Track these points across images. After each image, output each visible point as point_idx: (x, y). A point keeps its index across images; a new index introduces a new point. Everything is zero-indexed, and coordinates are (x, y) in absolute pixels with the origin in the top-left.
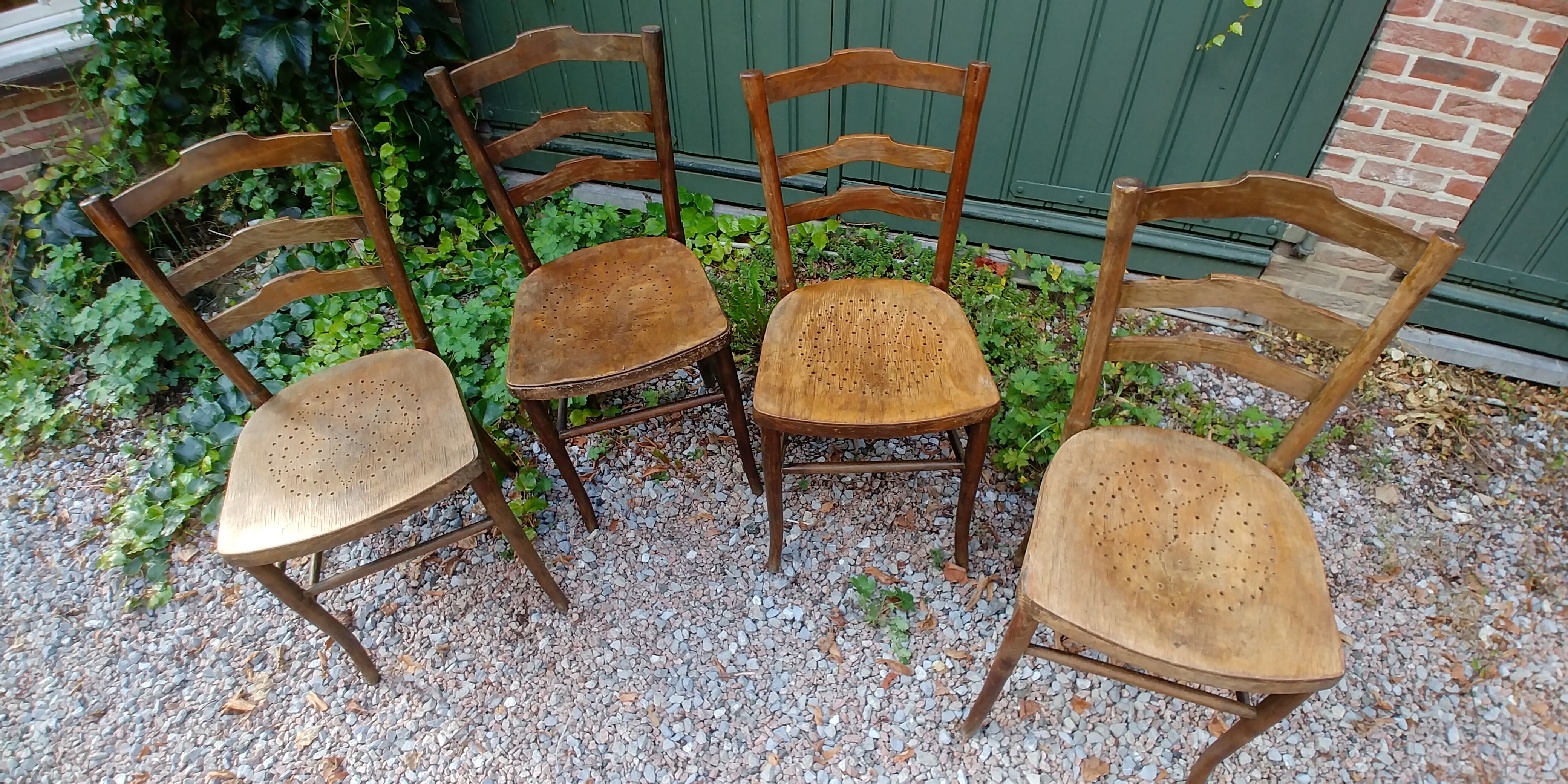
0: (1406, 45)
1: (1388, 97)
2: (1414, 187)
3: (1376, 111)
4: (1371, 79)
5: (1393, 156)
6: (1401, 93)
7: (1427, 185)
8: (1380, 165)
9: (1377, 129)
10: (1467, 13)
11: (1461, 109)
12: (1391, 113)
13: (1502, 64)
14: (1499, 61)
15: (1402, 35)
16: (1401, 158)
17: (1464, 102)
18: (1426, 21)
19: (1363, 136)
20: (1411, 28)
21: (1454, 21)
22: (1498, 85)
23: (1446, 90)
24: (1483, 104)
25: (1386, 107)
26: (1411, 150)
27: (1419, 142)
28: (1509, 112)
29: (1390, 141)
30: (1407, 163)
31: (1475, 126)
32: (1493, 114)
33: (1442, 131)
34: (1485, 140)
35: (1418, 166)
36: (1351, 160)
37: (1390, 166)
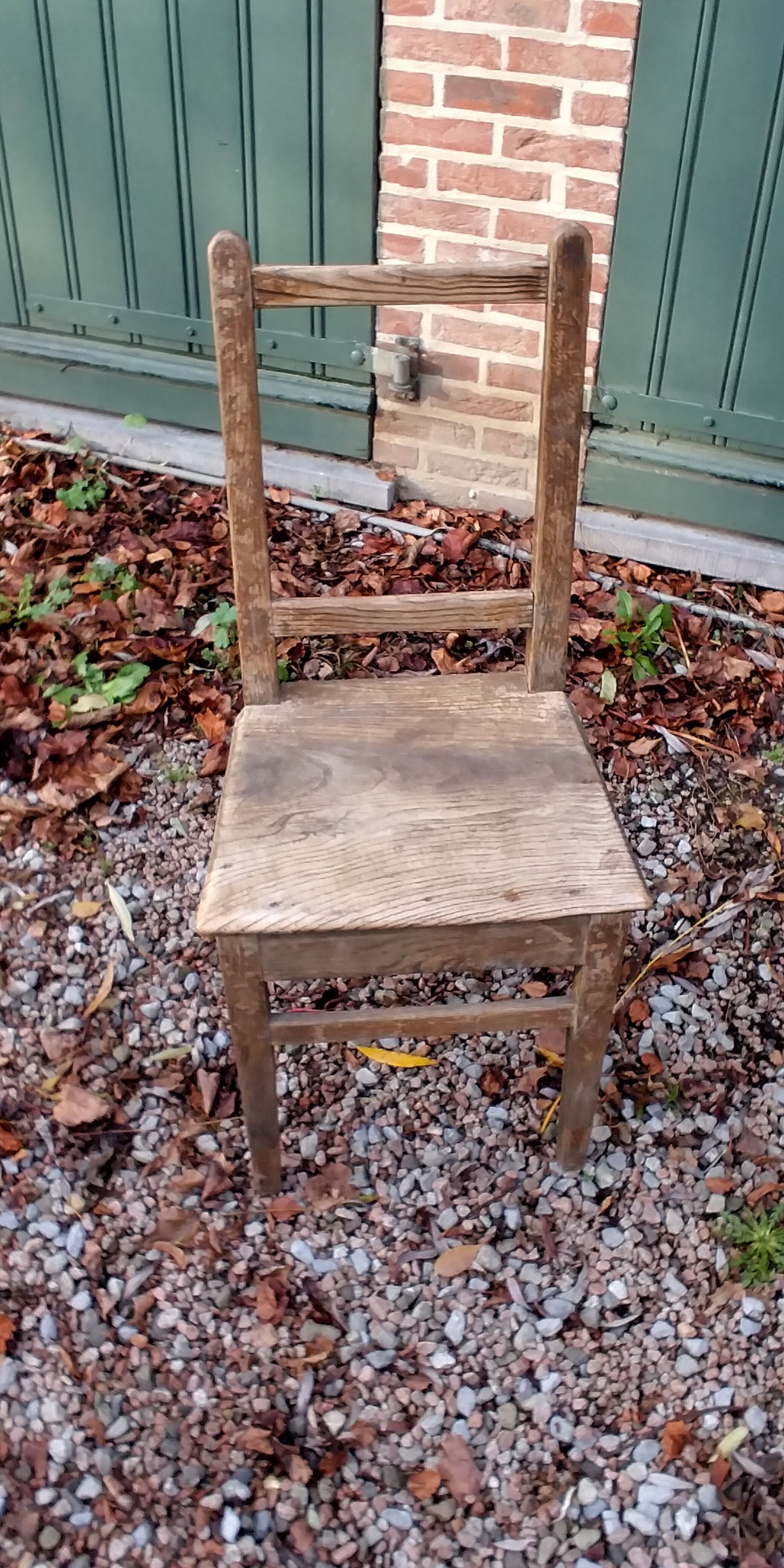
0: (422, 59)
1: (429, 140)
3: (420, 163)
4: (396, 115)
5: (468, 231)
6: (442, 133)
8: (455, 246)
9: (431, 191)
11: (529, 149)
12: (443, 165)
13: (558, 74)
14: (553, 69)
15: (413, 45)
16: (480, 233)
17: (530, 138)
18: (435, 21)
19: (419, 202)
20: (420, 33)
21: (470, 17)
22: (566, 105)
23: (501, 122)
24: (556, 137)
25: (433, 155)
26: (487, 218)
27: (494, 205)
28: (596, 147)
29: (454, 207)
30: (490, 240)
31: (559, 174)
32: (576, 153)
33: (520, 187)
34: (580, 195)
35: (505, 244)
36: (417, 242)
37: (469, 246)
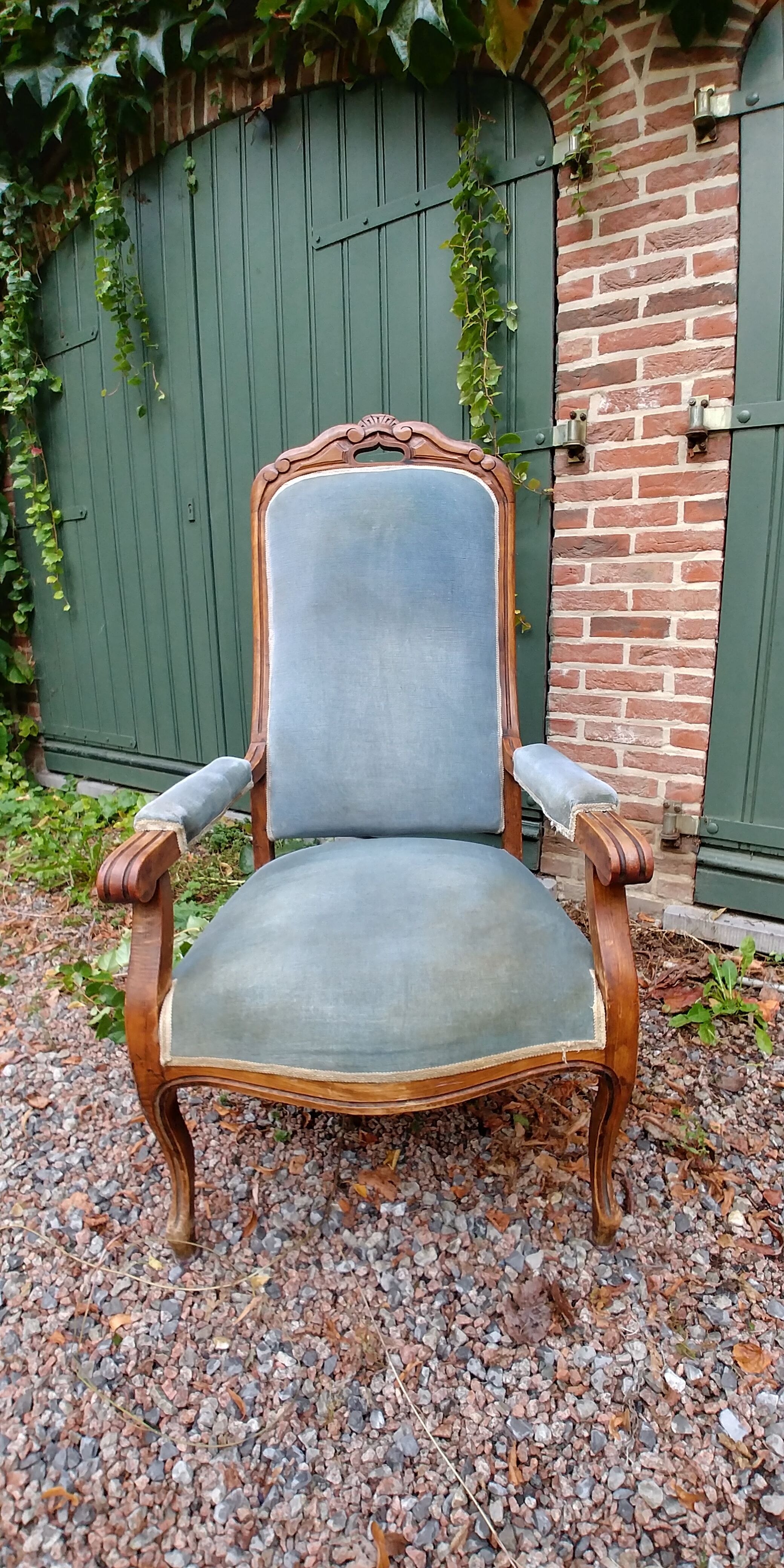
0: (576, 609)
1: (580, 658)
2: (638, 743)
3: (574, 673)
4: (559, 645)
5: (607, 714)
6: (588, 653)
7: (650, 740)
8: (598, 725)
9: (582, 690)
10: (616, 571)
11: (648, 658)
12: (588, 673)
13: (667, 609)
14: (663, 607)
15: (570, 601)
16: (614, 715)
17: (648, 652)
18: (584, 585)
19: (573, 697)
20: (573, 594)
21: (607, 580)
22: (673, 629)
23: (628, 643)
24: (666, 650)
25: (583, 668)
26: (620, 705)
27: (624, 697)
28: (696, 653)
29: (597, 700)
30: (622, 719)
31: (670, 673)
32: (681, 658)
33: (640, 683)
34: (685, 685)
35: (634, 721)
36: (572, 722)
37: (607, 724)
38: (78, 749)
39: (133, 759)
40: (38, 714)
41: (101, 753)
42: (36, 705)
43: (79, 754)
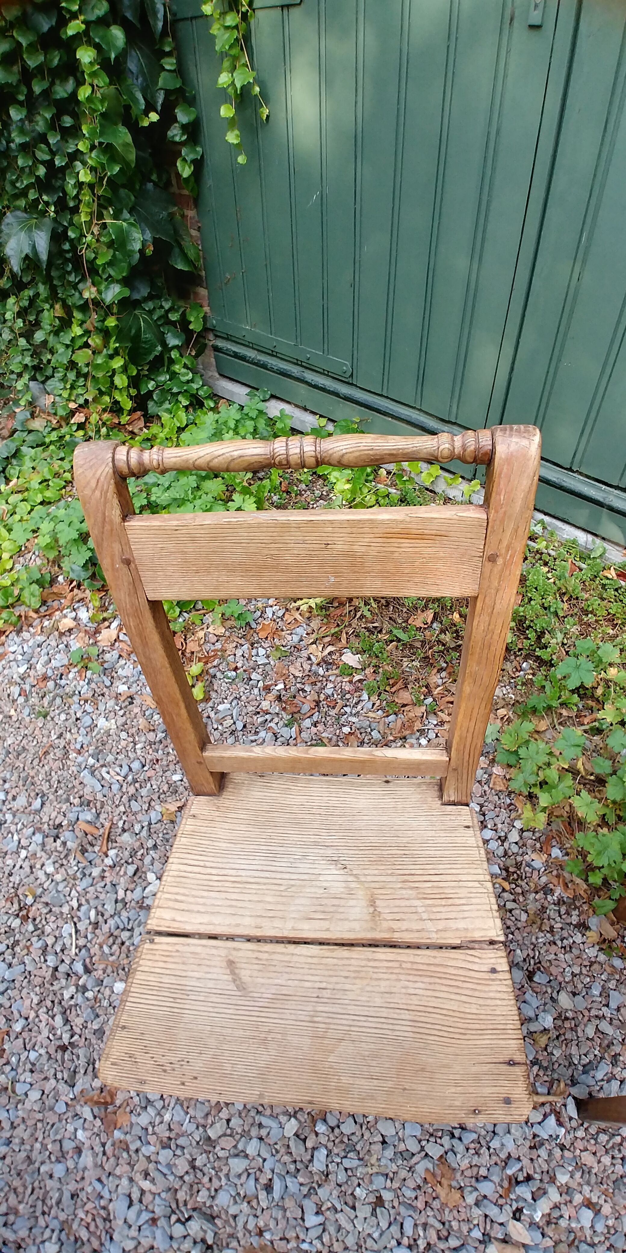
38: (263, 358)
39: (344, 390)
40: (205, 303)
41: (295, 370)
42: (203, 292)
43: (264, 366)
